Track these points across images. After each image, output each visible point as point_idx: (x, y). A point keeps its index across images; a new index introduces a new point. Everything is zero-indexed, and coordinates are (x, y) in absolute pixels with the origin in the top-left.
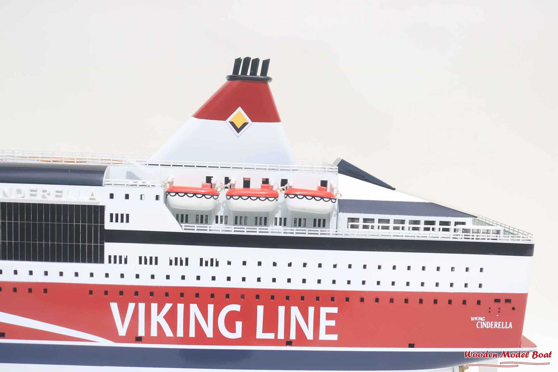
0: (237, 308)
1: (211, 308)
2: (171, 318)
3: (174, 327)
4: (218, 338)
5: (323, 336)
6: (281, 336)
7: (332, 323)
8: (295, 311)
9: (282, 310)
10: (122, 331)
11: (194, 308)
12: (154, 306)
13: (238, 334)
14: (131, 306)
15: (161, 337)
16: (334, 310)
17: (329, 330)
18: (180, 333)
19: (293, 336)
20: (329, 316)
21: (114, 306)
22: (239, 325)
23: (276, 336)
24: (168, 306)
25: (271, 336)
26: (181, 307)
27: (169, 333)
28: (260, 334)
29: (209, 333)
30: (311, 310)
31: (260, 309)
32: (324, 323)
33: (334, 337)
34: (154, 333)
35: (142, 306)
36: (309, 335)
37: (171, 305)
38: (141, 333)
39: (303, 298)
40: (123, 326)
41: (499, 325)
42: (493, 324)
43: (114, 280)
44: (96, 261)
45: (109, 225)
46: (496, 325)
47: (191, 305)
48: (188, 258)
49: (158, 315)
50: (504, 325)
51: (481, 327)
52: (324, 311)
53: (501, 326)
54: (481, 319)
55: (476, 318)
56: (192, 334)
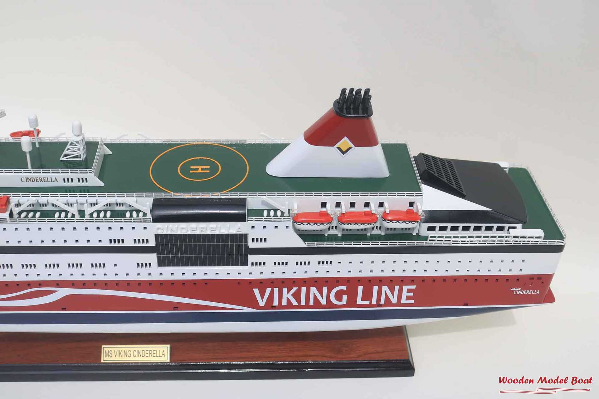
0: (344, 288)
1: (325, 289)
2: (297, 296)
3: (299, 300)
4: (329, 304)
5: (404, 301)
6: (374, 301)
7: (411, 294)
8: (385, 288)
9: (376, 288)
10: (262, 303)
11: (313, 289)
12: (285, 290)
13: (344, 302)
14: (268, 290)
15: (290, 306)
16: (414, 287)
17: (408, 298)
18: (303, 302)
19: (382, 302)
20: (409, 291)
21: (256, 291)
22: (345, 298)
23: (371, 302)
24: (295, 289)
25: (368, 302)
26: (304, 290)
27: (295, 303)
28: (359, 301)
29: (323, 302)
30: (397, 288)
31: (360, 289)
32: (405, 294)
33: (412, 302)
34: (284, 303)
35: (276, 290)
36: (394, 301)
37: (297, 288)
38: (276, 303)
39: (391, 281)
40: (262, 301)
41: (530, 292)
42: (526, 292)
43: (256, 276)
44: (242, 265)
45: (251, 245)
46: (528, 292)
47: (311, 288)
48: (309, 262)
49: (287, 294)
50: (534, 292)
51: (517, 294)
52: (405, 288)
53: (531, 292)
54: (518, 289)
55: (514, 289)
56: (311, 303)
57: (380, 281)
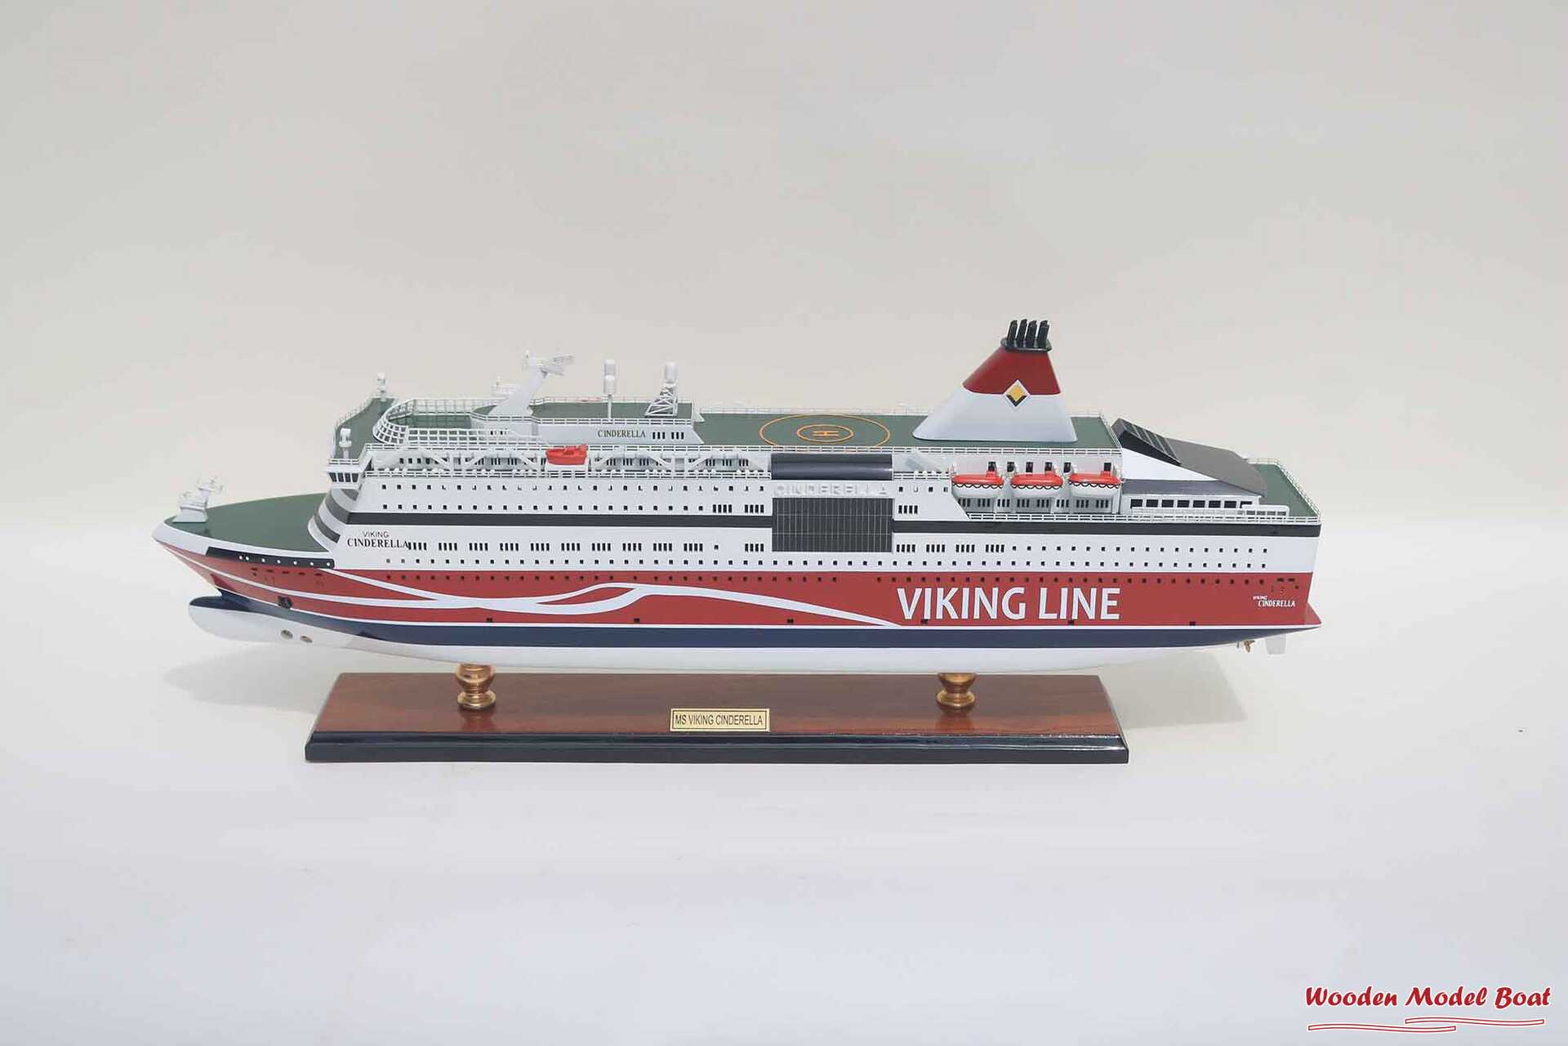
0: (1021, 590)
1: (995, 590)
2: (956, 602)
3: (959, 611)
4: (1002, 619)
5: (1105, 615)
6: (1063, 616)
7: (1114, 603)
8: (1077, 592)
9: (1064, 591)
10: (909, 614)
11: (979, 592)
12: (940, 591)
13: (1022, 615)
14: (918, 591)
15: (947, 619)
16: (1116, 591)
17: (1111, 610)
18: (965, 615)
19: (1075, 616)
20: (1111, 597)
21: (901, 592)
22: (1022, 606)
23: (1059, 616)
24: (954, 590)
25: (1054, 616)
26: (966, 591)
27: (954, 615)
28: (1043, 615)
29: (993, 615)
30: (1094, 591)
31: (1044, 591)
32: (1106, 603)
33: (1116, 616)
34: (939, 616)
35: (928, 591)
36: (1091, 615)
37: (956, 589)
38: (927, 616)
39: (1085, 580)
40: (910, 609)
42: (1276, 603)
43: (903, 567)
44: (884, 549)
45: (898, 516)
47: (976, 590)
48: (974, 546)
49: (943, 600)
51: (1263, 606)
52: (1106, 592)
54: (1263, 597)
55: (1258, 597)
56: (977, 616)
57: (1072, 580)
